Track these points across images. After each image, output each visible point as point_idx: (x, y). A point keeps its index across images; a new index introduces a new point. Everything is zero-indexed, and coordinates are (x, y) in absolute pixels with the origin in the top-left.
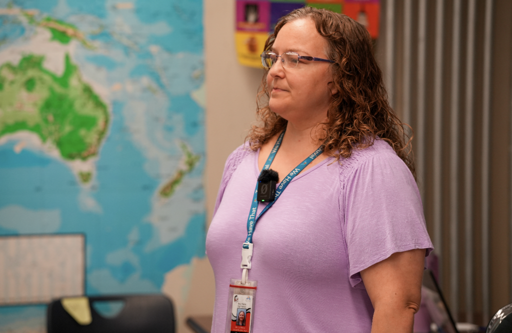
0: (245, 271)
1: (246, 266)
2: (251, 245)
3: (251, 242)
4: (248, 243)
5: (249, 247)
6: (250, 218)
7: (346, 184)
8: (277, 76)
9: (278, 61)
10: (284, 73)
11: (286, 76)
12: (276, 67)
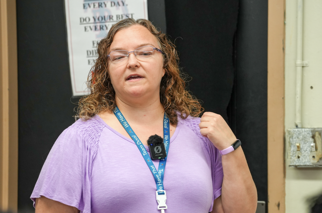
3: (164, 189)
4: (162, 190)
6: (154, 173)
8: (137, 66)
9: (132, 56)
10: (139, 63)
11: (141, 65)
12: (133, 60)
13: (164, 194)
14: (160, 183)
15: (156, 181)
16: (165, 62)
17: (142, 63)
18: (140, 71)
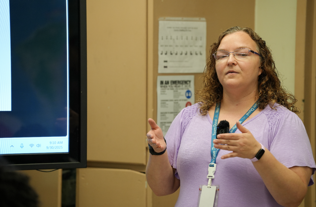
0: (210, 180)
1: (212, 177)
2: (215, 165)
3: (215, 163)
4: (213, 163)
5: (214, 166)
6: (212, 149)
7: (273, 127)
8: (234, 64)
9: (231, 56)
10: (237, 62)
11: (238, 64)
12: (231, 59)
13: (213, 166)
14: (214, 158)
15: (212, 155)
16: (262, 64)
17: (239, 62)
18: (236, 68)
